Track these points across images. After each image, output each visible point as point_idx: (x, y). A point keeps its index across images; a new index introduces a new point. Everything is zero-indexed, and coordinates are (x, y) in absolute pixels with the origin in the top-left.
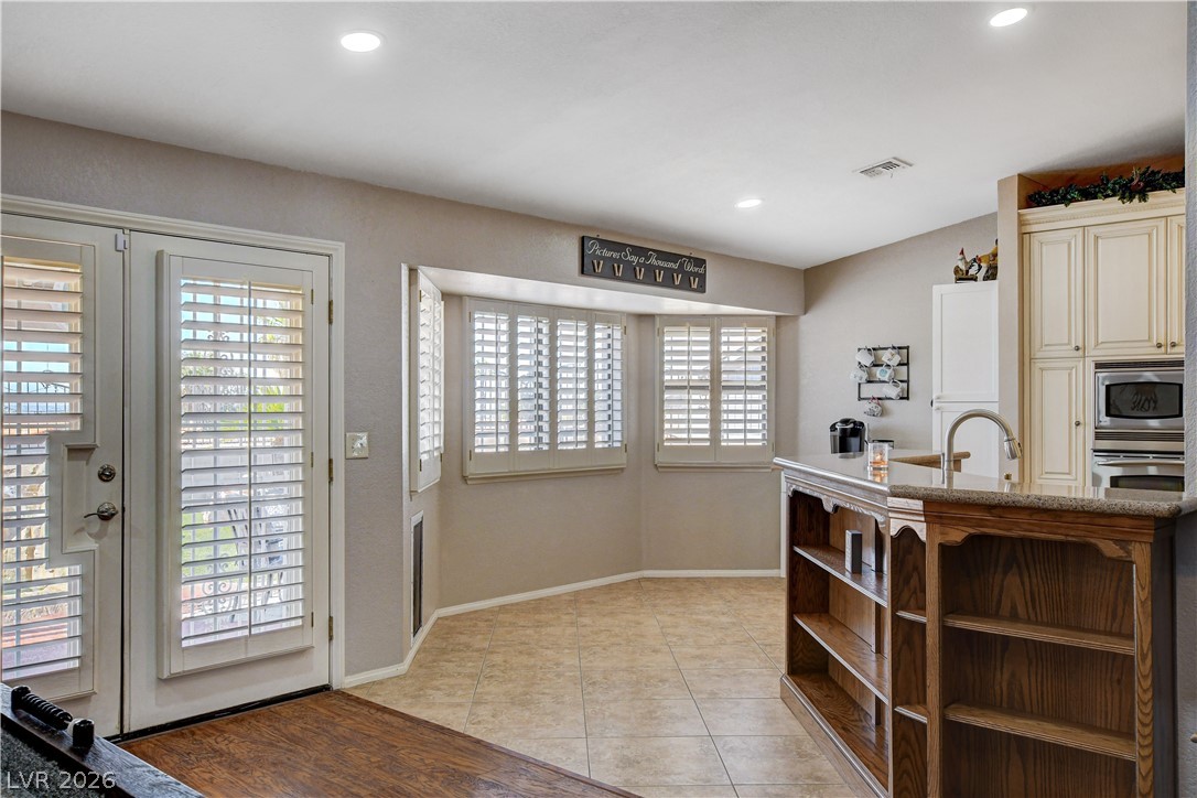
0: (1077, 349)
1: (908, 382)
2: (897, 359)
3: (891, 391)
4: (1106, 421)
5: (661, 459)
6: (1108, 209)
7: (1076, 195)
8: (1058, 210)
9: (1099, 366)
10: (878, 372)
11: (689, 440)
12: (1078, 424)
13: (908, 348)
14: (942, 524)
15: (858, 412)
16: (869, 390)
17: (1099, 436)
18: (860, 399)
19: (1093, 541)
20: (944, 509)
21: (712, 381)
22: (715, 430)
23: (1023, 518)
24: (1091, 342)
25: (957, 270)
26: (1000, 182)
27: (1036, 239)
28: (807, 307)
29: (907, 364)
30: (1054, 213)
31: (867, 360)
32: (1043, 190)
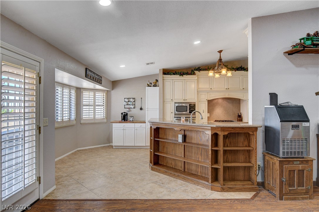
0: (172, 100)
1: (135, 105)
2: (133, 100)
3: (132, 107)
4: (176, 112)
5: (82, 122)
6: (177, 77)
7: (172, 74)
8: (169, 76)
9: (175, 103)
10: (129, 103)
11: (89, 117)
12: (172, 113)
13: (135, 98)
14: (224, 131)
15: (126, 111)
16: (127, 106)
17: (175, 115)
18: (125, 108)
19: (248, 132)
20: (225, 129)
21: (94, 104)
22: (95, 115)
23: (238, 129)
24: (174, 99)
25: (148, 84)
26: (160, 70)
27: (165, 80)
28: (113, 89)
29: (135, 101)
30: (167, 76)
31: (127, 100)
32: (166, 72)
